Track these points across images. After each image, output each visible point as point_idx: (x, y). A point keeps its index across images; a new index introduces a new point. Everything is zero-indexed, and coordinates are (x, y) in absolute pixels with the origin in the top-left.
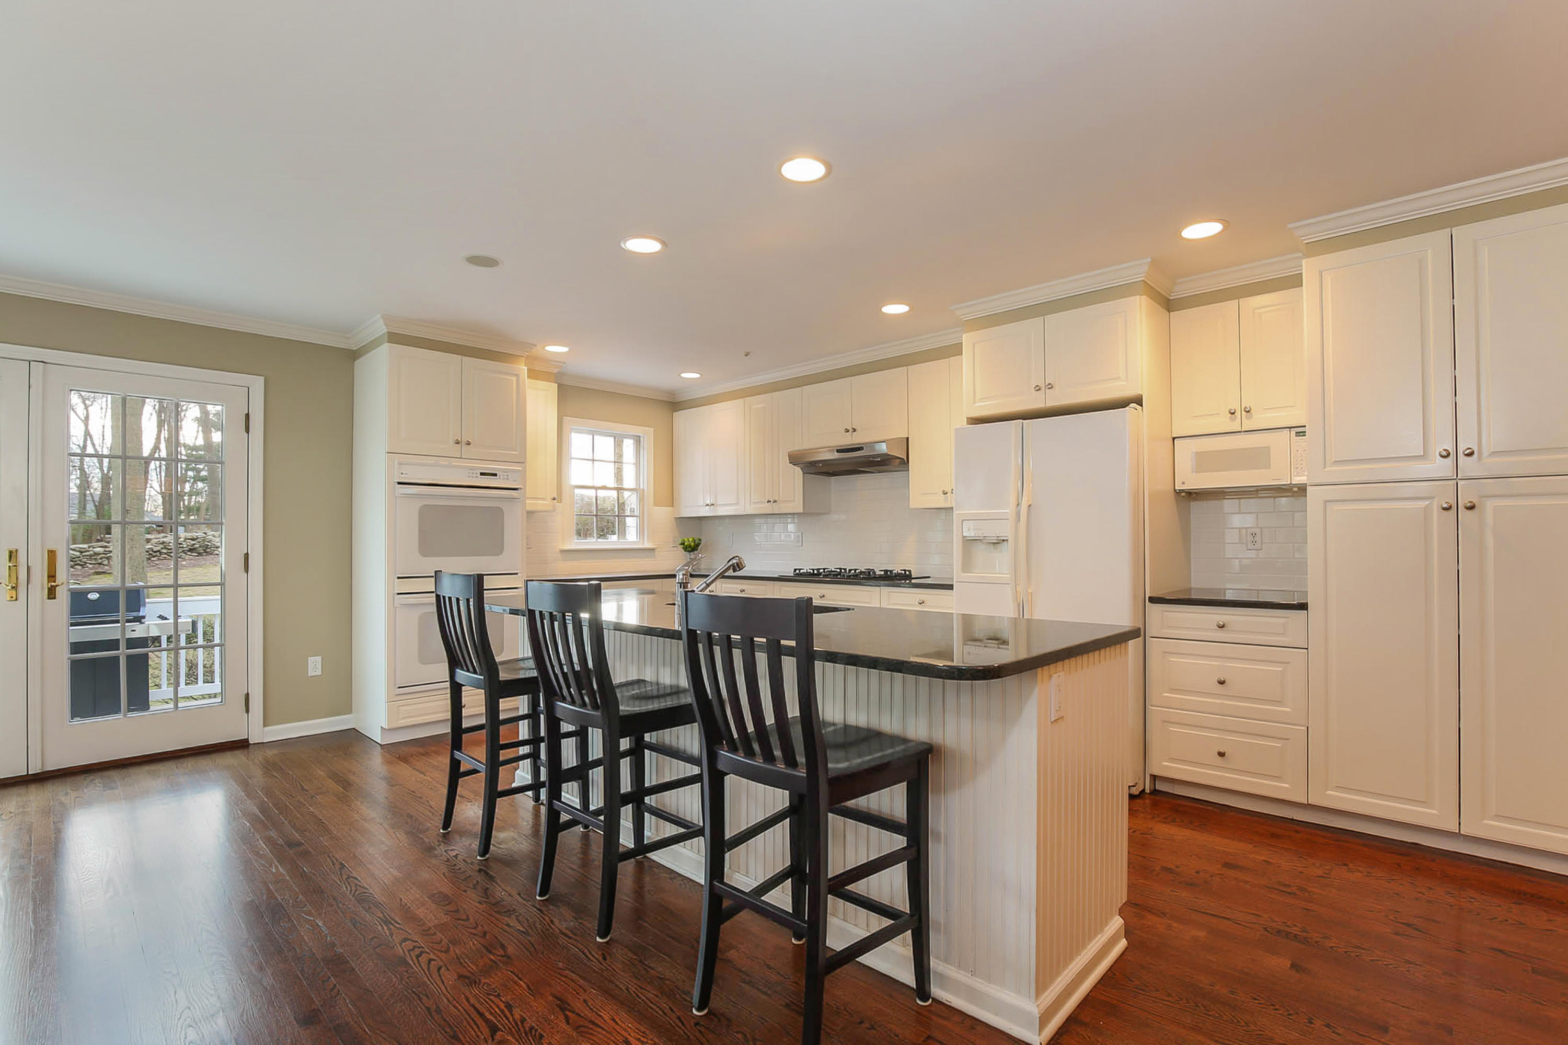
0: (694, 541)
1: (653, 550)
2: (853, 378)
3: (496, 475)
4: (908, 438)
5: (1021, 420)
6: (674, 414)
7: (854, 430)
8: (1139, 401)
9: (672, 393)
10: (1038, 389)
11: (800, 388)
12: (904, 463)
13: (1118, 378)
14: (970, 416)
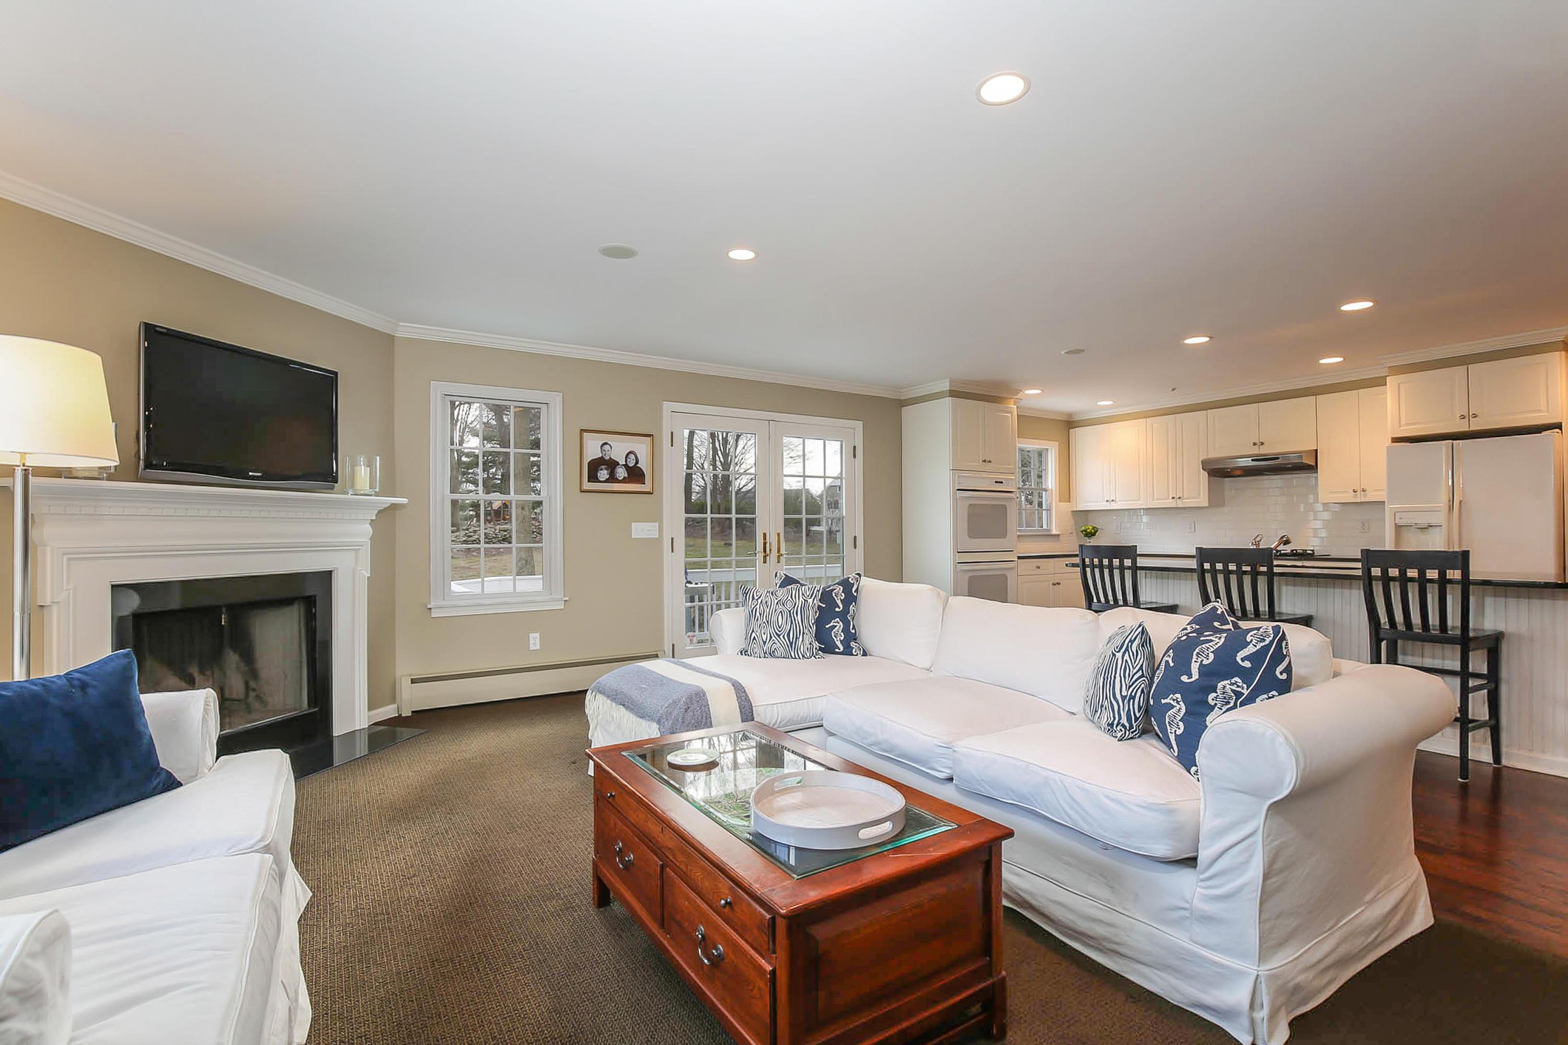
0: (1094, 528)
1: (1059, 535)
2: (1260, 404)
3: (1002, 482)
4: (1316, 451)
5: (1451, 441)
6: (1071, 430)
7: (1262, 444)
8: (1559, 426)
9: (1070, 415)
10: (1463, 417)
11: (1205, 412)
12: (1314, 469)
13: (1540, 411)
14: (1393, 436)
